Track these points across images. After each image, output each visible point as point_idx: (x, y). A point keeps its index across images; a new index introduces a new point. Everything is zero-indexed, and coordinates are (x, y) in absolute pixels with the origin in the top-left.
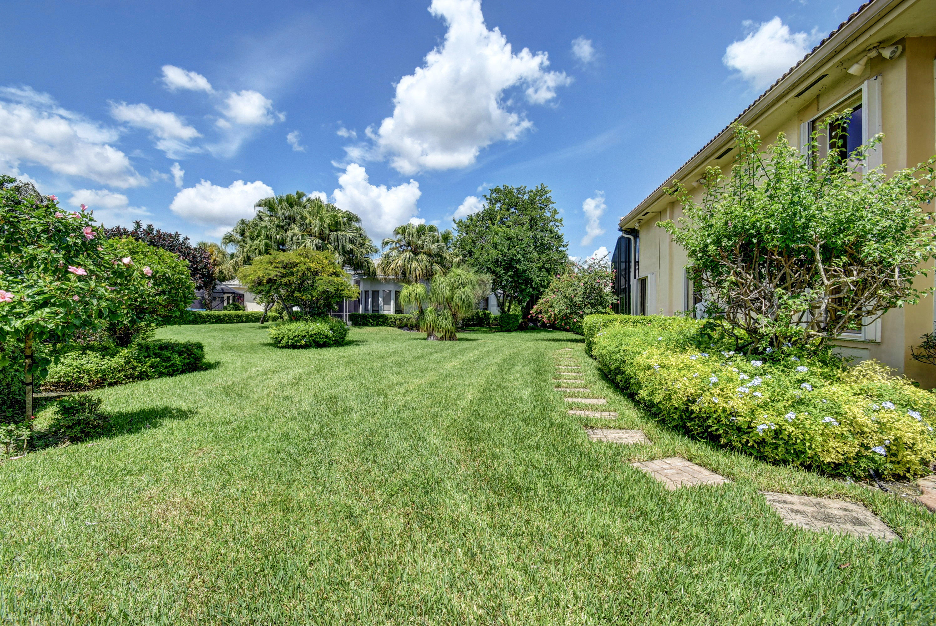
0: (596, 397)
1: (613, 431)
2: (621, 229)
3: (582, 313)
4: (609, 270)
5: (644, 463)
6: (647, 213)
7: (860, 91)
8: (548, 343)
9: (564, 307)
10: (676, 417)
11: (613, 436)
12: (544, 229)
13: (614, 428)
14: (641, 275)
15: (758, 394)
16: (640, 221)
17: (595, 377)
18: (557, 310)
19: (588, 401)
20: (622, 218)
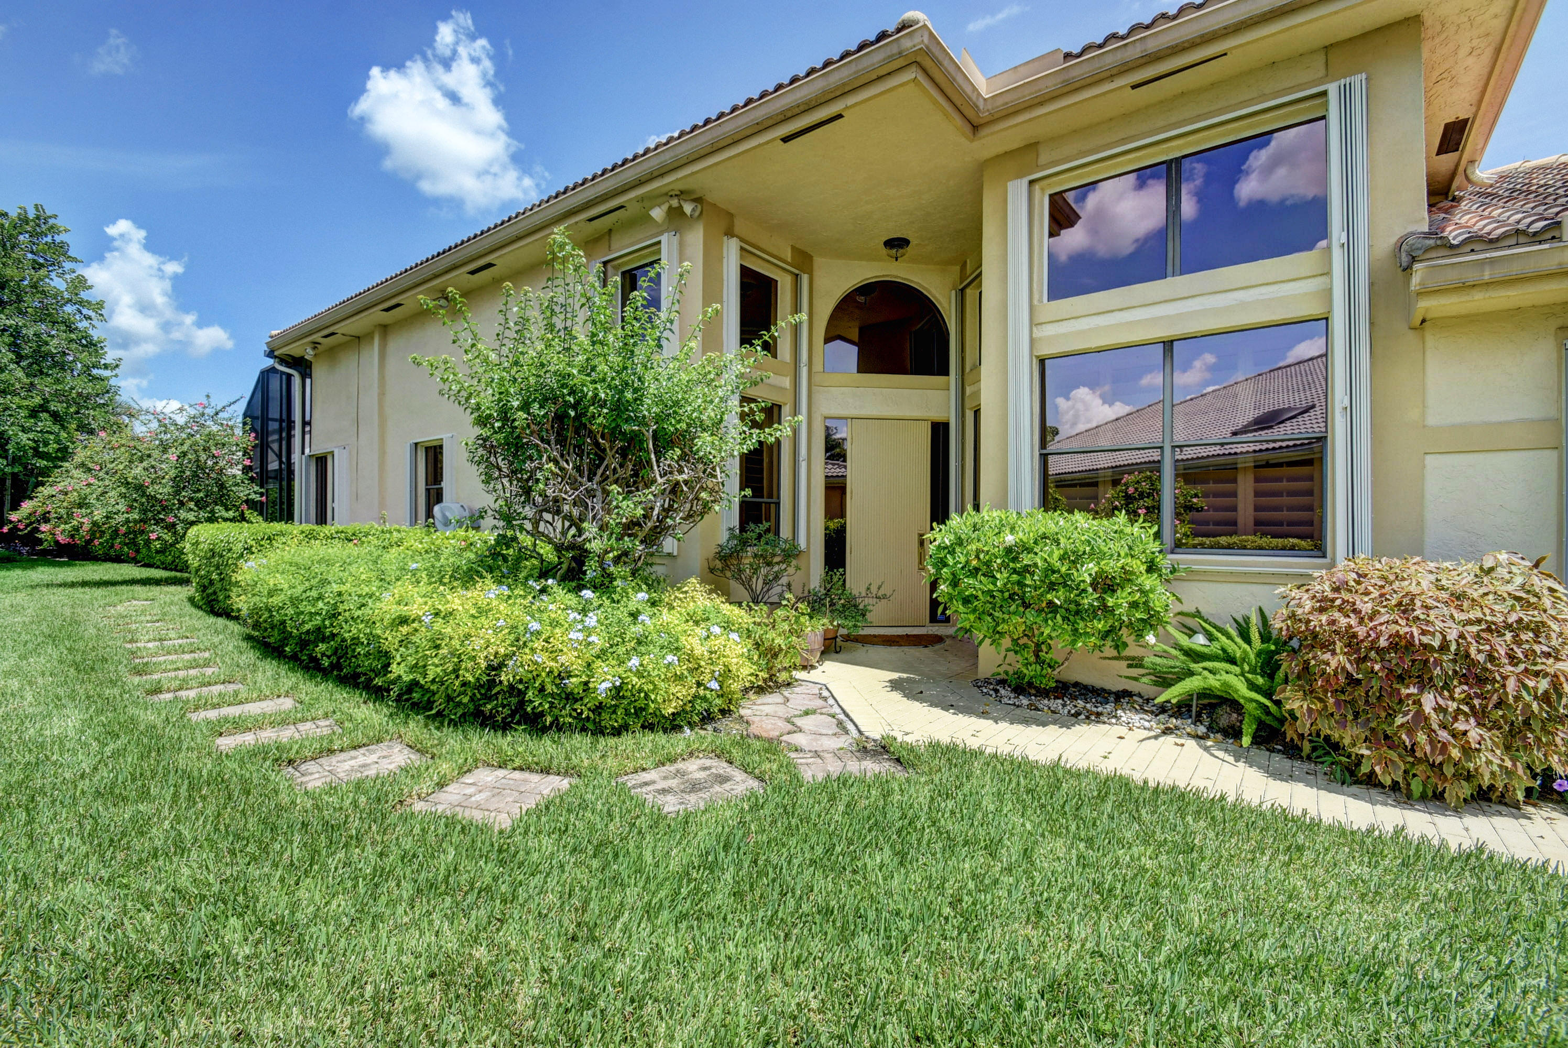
0: (266, 697)
1: (343, 756)
2: (271, 354)
3: (172, 520)
4: (238, 432)
5: (430, 798)
6: (333, 334)
7: (659, 242)
8: (78, 592)
9: (122, 507)
10: (466, 700)
11: (347, 766)
12: (45, 315)
13: (341, 751)
14: (318, 448)
15: (593, 638)
16: (315, 345)
17: (250, 656)
18: (98, 515)
19: (254, 709)
20: (274, 332)
